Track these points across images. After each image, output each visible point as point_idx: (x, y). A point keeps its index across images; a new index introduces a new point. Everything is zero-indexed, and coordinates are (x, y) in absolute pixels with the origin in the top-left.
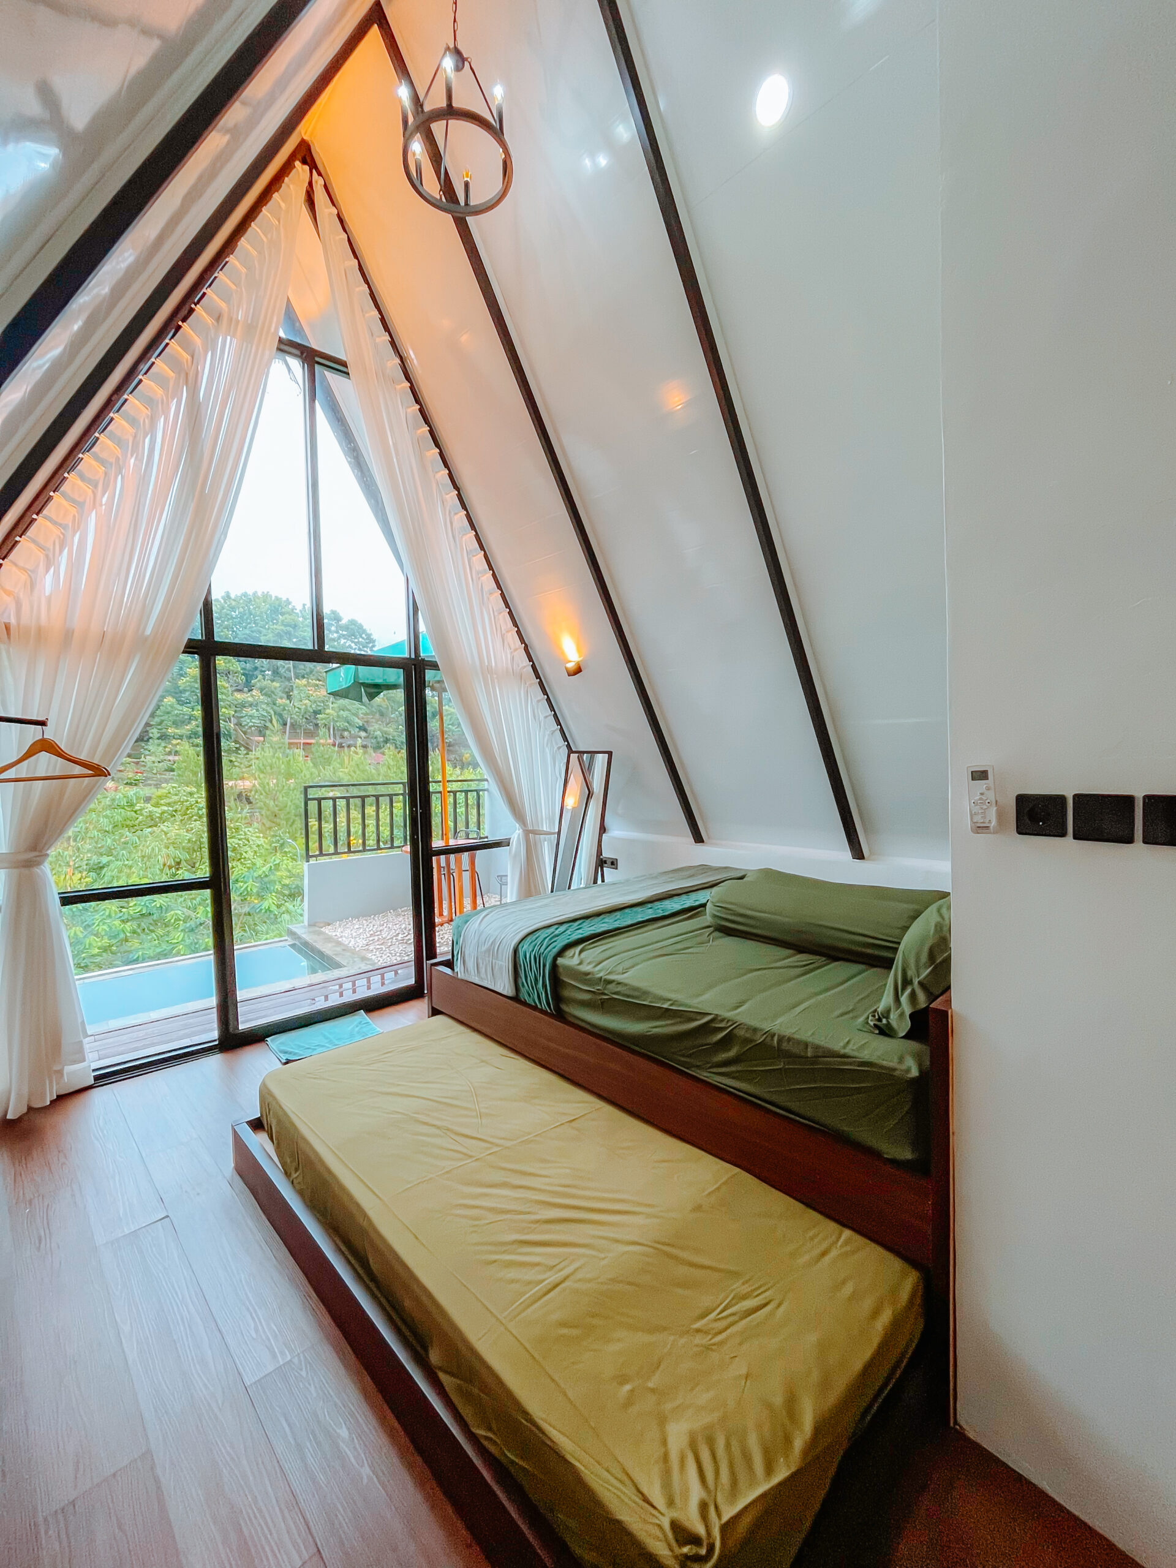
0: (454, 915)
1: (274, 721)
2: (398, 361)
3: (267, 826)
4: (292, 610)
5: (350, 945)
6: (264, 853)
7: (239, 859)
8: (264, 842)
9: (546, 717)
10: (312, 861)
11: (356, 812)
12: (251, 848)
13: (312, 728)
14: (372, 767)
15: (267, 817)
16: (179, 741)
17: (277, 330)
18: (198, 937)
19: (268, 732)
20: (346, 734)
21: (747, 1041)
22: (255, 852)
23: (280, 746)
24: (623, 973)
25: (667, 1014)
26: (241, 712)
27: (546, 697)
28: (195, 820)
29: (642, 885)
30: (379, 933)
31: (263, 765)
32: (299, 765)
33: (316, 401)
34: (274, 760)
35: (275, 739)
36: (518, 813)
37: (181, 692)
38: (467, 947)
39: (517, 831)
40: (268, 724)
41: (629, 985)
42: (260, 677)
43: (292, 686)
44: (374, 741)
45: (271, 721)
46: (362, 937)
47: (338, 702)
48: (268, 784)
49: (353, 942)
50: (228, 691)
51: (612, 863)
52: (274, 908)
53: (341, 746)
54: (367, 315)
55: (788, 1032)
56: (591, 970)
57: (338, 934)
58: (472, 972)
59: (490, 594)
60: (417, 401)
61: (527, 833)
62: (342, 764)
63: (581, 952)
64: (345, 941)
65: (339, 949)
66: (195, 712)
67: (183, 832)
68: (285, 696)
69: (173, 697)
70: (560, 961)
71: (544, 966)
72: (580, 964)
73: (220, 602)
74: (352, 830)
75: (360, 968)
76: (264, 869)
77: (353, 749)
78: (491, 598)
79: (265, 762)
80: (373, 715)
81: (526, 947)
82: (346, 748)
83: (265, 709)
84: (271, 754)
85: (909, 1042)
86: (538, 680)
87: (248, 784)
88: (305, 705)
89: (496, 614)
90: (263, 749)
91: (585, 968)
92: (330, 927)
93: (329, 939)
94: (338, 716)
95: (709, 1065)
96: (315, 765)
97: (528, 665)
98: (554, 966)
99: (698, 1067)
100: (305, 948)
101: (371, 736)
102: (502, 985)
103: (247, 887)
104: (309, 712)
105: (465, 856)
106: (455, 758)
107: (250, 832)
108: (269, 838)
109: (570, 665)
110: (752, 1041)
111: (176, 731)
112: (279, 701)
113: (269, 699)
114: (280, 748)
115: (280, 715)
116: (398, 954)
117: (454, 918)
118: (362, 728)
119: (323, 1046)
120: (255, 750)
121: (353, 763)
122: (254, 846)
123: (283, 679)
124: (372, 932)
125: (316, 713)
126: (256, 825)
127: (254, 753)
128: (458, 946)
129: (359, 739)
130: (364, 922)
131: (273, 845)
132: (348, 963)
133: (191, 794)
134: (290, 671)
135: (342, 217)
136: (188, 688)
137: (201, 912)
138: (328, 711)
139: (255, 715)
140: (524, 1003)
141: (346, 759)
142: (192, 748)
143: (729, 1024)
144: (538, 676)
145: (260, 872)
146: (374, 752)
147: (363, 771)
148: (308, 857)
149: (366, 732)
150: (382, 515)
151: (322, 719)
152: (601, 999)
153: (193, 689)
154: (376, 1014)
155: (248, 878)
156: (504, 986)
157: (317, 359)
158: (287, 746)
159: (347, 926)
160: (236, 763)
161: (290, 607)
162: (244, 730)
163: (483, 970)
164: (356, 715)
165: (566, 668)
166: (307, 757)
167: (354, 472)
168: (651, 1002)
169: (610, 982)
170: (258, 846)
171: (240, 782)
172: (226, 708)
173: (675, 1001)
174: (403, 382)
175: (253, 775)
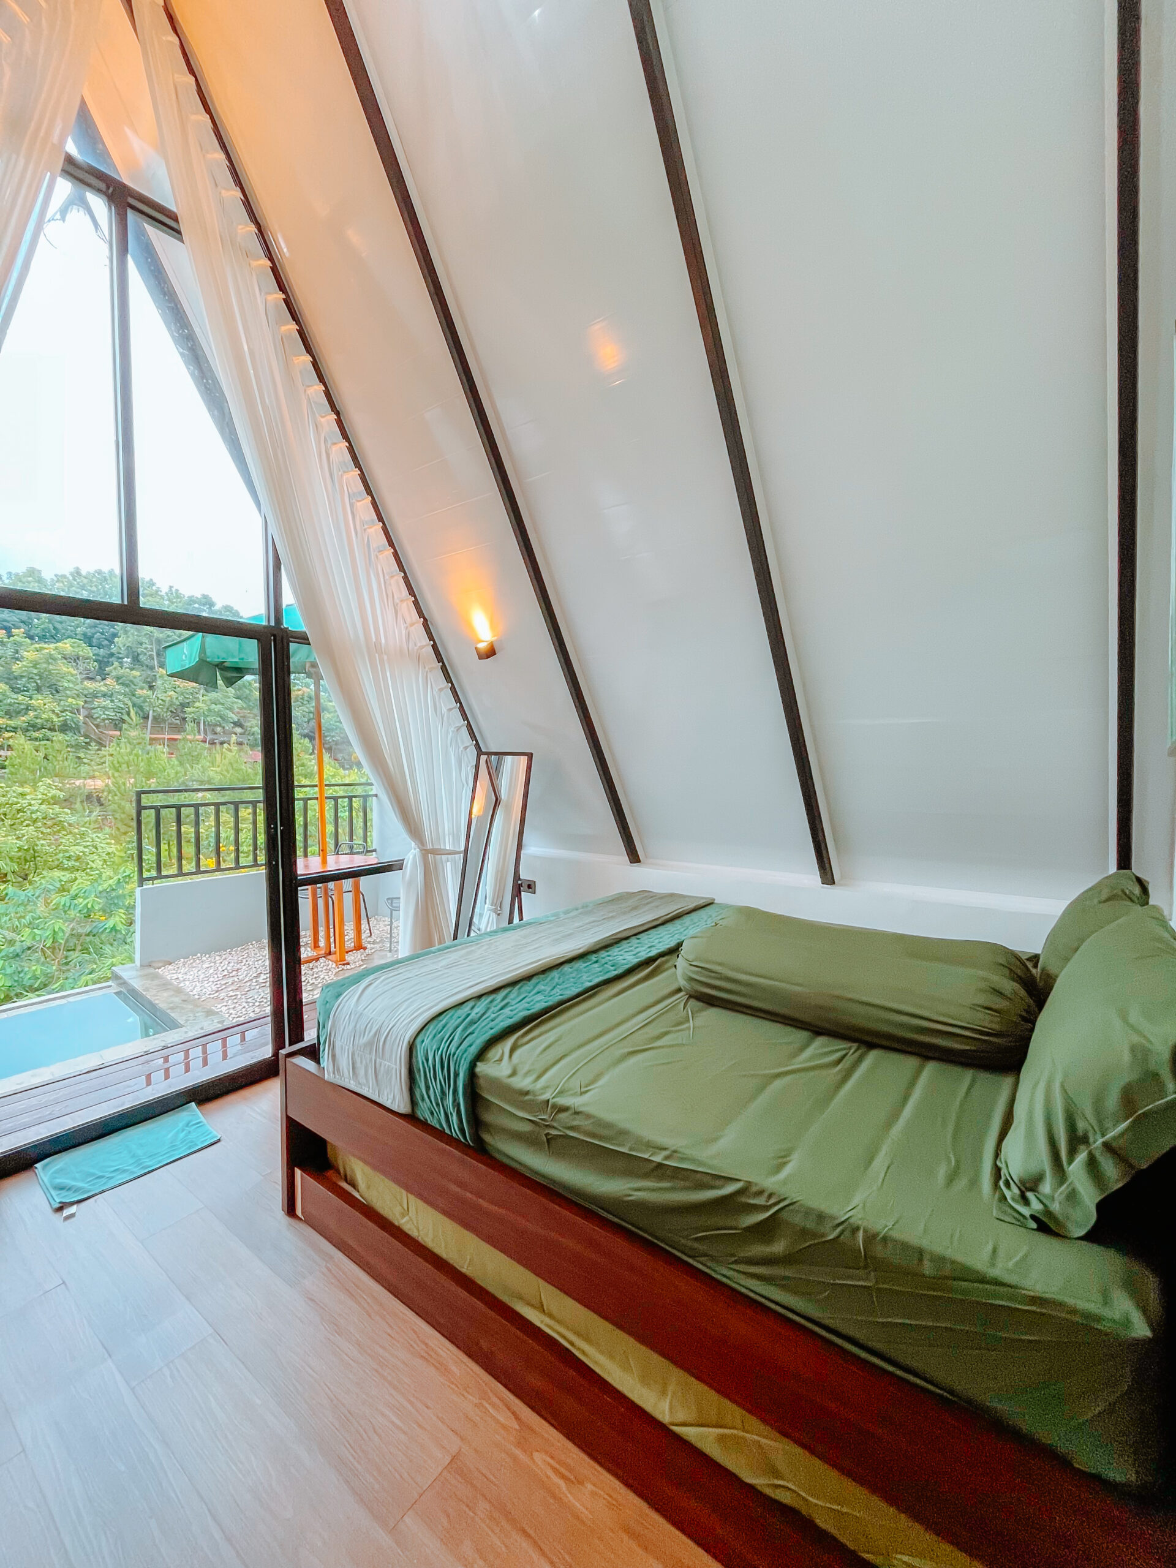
0: (333, 945)
1: (132, 714)
2: (253, 228)
3: (122, 830)
4: (157, 592)
5: (195, 992)
6: (117, 861)
7: (85, 869)
8: (116, 849)
9: (450, 710)
10: (148, 885)
11: (228, 816)
12: (100, 856)
13: (178, 722)
14: (248, 765)
15: (122, 820)
16: (13, 734)
17: (62, 142)
18: (23, 964)
19: (125, 726)
20: (219, 729)
21: (804, 1233)
22: (105, 861)
23: (140, 741)
24: (582, 1093)
25: (659, 1171)
26: (92, 702)
27: (450, 685)
28: (28, 825)
29: (577, 924)
30: (234, 973)
31: (118, 762)
32: (162, 762)
33: (129, 257)
34: (131, 757)
35: (133, 733)
36: (414, 828)
37: (16, 678)
38: (338, 1038)
39: (413, 850)
40: (125, 717)
41: (594, 1117)
42: (116, 664)
43: (155, 676)
44: (251, 738)
45: (128, 714)
46: (211, 980)
47: (209, 694)
48: (124, 784)
49: (198, 989)
50: (77, 679)
51: (529, 886)
52: (120, 927)
53: (212, 743)
54: (209, 156)
55: (881, 1224)
56: (530, 1088)
57: (180, 976)
58: (346, 1071)
59: (380, 551)
60: (282, 288)
61: (425, 852)
62: (213, 763)
63: (512, 1050)
64: (187, 986)
65: (177, 1000)
66: (33, 701)
67: (12, 840)
68: (147, 687)
69: (6, 683)
70: (481, 1068)
71: (456, 1075)
72: (514, 1073)
73: (68, 578)
74: (223, 835)
75: (202, 1029)
76: (111, 882)
77: (226, 745)
78: (380, 557)
79: (120, 760)
80: (250, 710)
81: (427, 1044)
82: (218, 746)
83: (121, 701)
84: (129, 750)
85: (1096, 1249)
86: (441, 664)
87: (99, 784)
88: (170, 696)
89: (387, 577)
90: (118, 745)
91: (521, 1082)
92: (170, 967)
93: (166, 985)
94: (209, 710)
95: (733, 1259)
96: (181, 764)
97: (428, 645)
98: (472, 1076)
99: (713, 1258)
100: (131, 996)
101: (247, 733)
102: (391, 1097)
103: (88, 903)
104: (175, 704)
105: (347, 884)
106: (343, 758)
107: (99, 838)
108: (123, 845)
109: (482, 646)
110: (815, 1235)
111: (9, 722)
112: (139, 692)
113: (127, 689)
114: (139, 743)
115: (141, 708)
116: (257, 1004)
117: (333, 949)
118: (237, 724)
119: (125, 1171)
120: (109, 744)
121: (226, 762)
122: (104, 855)
123: (145, 668)
124: (226, 973)
125: (183, 705)
126: (107, 830)
127: (107, 748)
128: (325, 1030)
129: (233, 735)
130: (217, 958)
131: (129, 852)
132: (187, 1021)
133: (23, 795)
134: (153, 659)
135: (171, 11)
136: (24, 674)
137: (26, 935)
138: (197, 704)
139: (110, 706)
140: (424, 1125)
141: (218, 757)
142: (28, 742)
143: (772, 1201)
144: (440, 659)
145: (105, 886)
146: (251, 750)
147: (237, 770)
148: (142, 881)
149: (243, 729)
150: (230, 432)
151: (190, 713)
152: (547, 1135)
153: (31, 675)
154: (211, 1106)
155: (90, 892)
156: (395, 1098)
157: (131, 201)
158: (148, 742)
159: (194, 964)
160: (85, 760)
161: (154, 588)
162: (95, 723)
163: (362, 1072)
164: (231, 709)
165: (476, 648)
166: (172, 754)
167: (188, 369)
168: (631, 1149)
169: (563, 1109)
170: (109, 854)
171: (89, 782)
172: (73, 698)
173: (675, 1151)
174: (261, 258)
175: (106, 773)
